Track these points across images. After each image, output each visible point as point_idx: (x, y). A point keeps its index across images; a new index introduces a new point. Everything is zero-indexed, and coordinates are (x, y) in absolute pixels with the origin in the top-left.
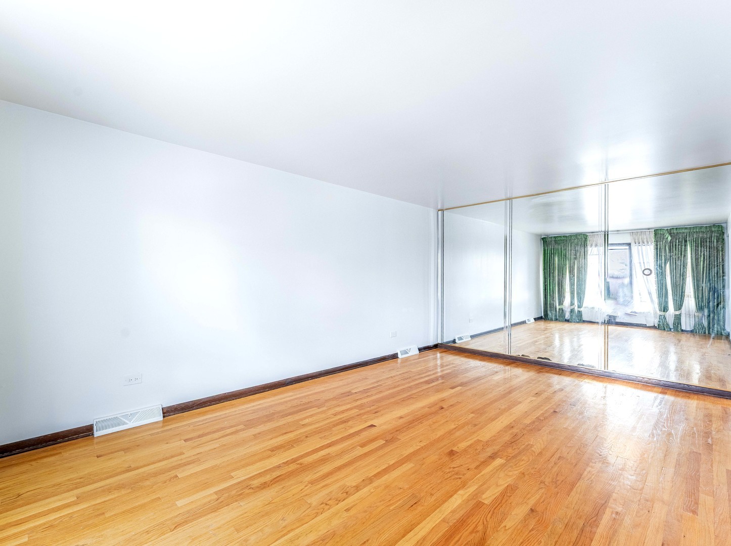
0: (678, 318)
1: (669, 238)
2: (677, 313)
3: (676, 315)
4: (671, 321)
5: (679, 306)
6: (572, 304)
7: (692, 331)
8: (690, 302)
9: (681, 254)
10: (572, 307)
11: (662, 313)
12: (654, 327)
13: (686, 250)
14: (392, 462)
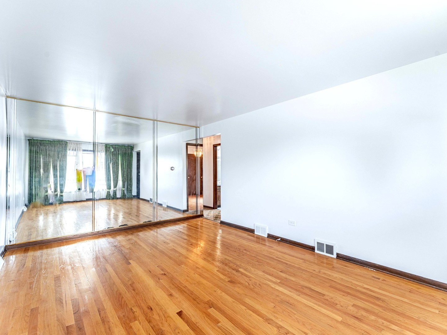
0: (115, 192)
1: (113, 150)
2: (115, 189)
3: (114, 191)
4: (112, 194)
5: (115, 186)
6: (56, 191)
7: (121, 198)
8: (120, 183)
9: (117, 159)
10: (56, 193)
11: (108, 190)
12: (105, 199)
13: (119, 157)
14: (244, 308)
